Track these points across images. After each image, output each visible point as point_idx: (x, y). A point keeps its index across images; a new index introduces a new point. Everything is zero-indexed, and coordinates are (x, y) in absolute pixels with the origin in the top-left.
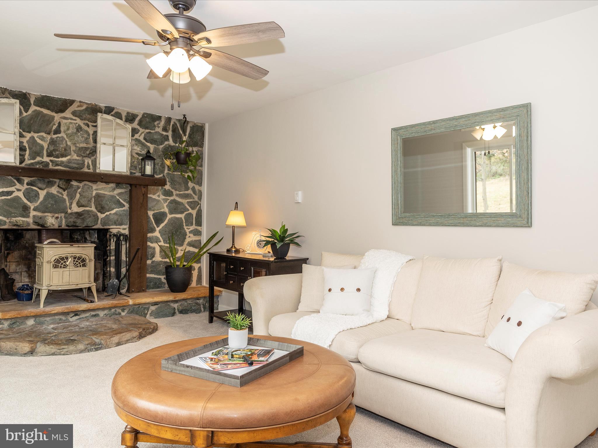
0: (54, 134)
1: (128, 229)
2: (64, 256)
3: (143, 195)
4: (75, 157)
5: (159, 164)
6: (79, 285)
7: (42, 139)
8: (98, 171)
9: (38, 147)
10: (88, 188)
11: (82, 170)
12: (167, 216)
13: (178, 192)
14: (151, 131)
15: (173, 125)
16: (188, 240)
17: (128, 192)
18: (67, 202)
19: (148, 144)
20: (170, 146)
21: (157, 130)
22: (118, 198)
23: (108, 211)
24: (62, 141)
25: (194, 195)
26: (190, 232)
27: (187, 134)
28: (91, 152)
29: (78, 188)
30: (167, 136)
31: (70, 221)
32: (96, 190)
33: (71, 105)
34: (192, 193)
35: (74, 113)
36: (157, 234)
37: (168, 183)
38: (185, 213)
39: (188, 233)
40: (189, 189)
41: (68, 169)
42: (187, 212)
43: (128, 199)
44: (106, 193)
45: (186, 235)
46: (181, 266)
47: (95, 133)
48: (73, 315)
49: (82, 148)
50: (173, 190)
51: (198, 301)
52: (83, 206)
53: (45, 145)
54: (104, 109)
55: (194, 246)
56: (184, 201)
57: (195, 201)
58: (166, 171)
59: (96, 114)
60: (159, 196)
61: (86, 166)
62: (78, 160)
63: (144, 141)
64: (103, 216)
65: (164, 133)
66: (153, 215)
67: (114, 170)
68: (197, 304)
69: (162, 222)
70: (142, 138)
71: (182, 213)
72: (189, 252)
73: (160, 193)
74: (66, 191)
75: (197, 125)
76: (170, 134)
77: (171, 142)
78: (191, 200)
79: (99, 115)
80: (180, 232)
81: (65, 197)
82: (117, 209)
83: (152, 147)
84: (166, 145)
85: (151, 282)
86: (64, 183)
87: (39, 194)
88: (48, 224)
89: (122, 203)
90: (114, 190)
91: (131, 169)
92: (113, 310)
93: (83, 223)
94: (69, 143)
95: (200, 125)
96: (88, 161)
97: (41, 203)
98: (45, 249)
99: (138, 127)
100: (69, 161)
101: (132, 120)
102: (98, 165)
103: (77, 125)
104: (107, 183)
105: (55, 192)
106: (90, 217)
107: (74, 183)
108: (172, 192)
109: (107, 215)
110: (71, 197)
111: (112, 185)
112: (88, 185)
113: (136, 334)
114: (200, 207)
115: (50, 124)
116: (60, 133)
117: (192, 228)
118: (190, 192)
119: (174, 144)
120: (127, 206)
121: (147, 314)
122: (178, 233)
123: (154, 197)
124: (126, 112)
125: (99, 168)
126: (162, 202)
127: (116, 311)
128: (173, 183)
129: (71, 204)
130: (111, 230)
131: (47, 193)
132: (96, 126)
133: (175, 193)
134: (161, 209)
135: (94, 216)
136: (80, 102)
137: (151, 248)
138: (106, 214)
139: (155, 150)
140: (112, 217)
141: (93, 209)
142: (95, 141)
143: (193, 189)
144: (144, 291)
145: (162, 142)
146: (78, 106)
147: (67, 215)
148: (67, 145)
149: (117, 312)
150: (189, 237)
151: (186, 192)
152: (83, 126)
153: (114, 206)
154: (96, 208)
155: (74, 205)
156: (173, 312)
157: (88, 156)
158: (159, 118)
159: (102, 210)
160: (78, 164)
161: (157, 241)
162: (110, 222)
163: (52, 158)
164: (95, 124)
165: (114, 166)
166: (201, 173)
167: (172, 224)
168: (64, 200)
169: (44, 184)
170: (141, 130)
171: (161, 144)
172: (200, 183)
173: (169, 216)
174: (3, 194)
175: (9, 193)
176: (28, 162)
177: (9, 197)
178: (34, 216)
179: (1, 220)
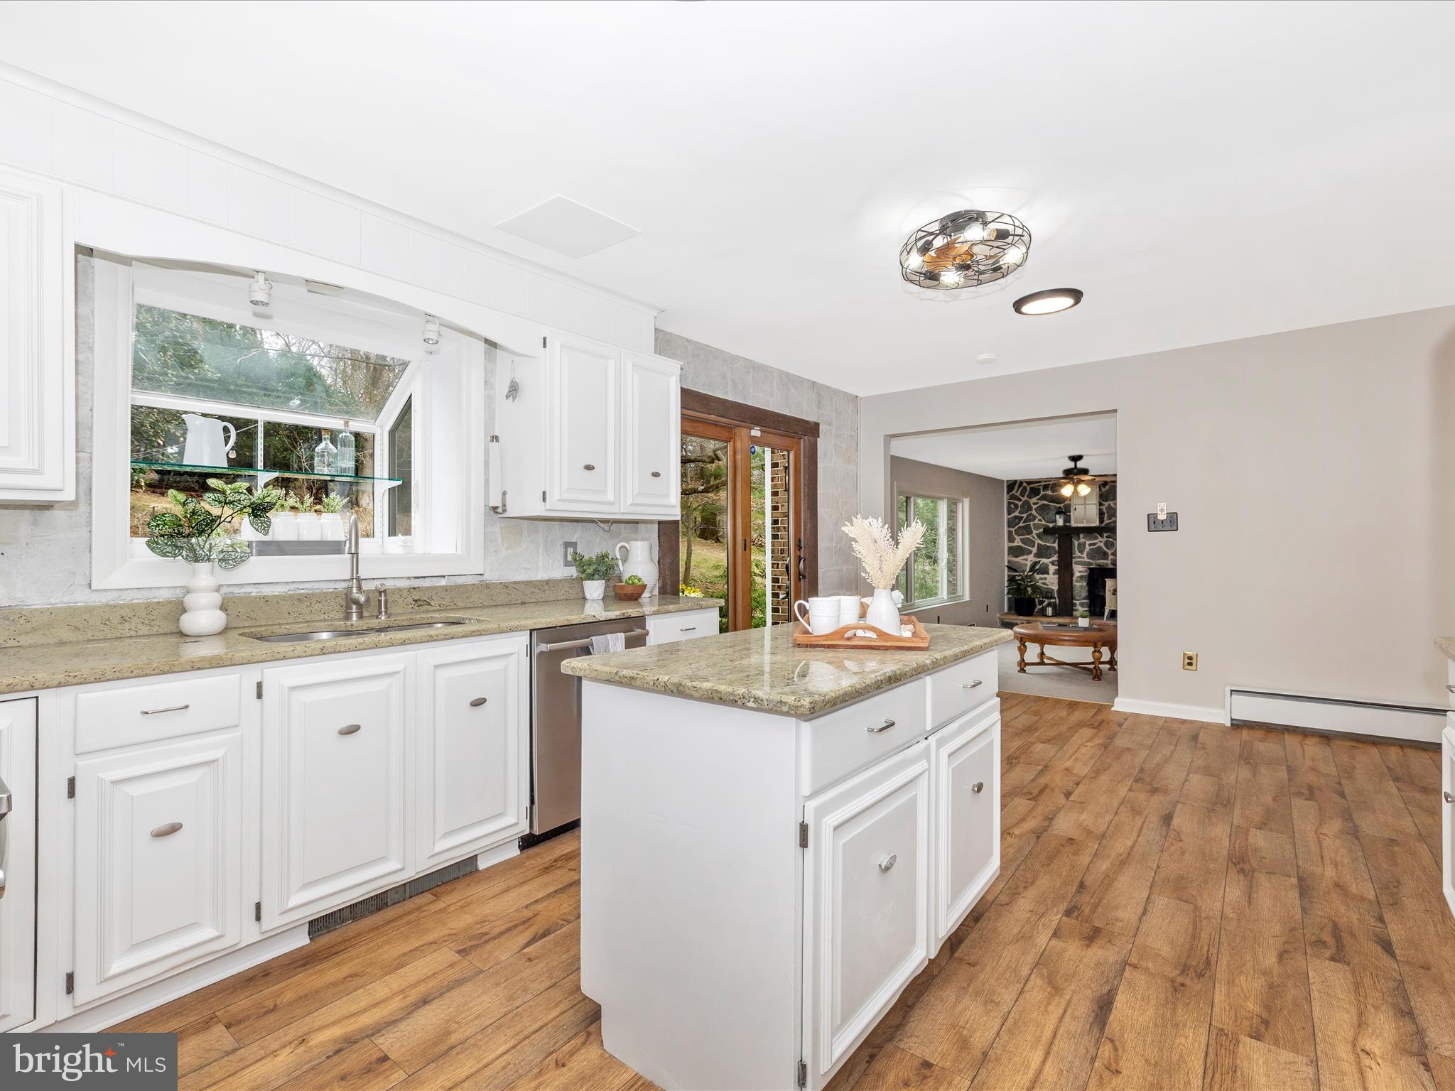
174: (1090, 545)
175: (1094, 544)
176: (1106, 521)
177: (1094, 547)
178: (1111, 560)
179: (1089, 562)
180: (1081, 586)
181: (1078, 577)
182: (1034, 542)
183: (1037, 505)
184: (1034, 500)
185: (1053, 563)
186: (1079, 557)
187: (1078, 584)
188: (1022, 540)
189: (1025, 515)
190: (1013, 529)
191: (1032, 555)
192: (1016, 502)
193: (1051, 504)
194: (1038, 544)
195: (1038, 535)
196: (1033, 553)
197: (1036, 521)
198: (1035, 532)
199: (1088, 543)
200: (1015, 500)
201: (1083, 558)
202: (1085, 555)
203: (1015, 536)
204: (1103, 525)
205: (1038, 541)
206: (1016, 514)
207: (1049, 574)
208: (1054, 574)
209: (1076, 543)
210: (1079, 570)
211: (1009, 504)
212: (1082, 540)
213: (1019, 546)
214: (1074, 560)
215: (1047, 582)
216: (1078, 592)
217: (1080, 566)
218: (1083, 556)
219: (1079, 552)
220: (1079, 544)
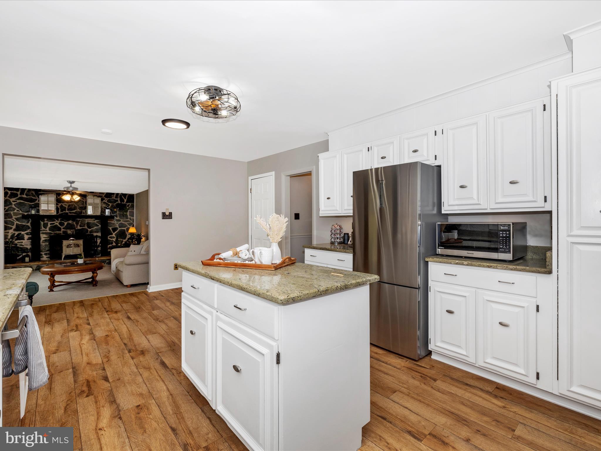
0: (70, 203)
1: (100, 234)
2: (70, 244)
3: (107, 222)
4: (78, 210)
6: (77, 253)
7: (65, 205)
8: (87, 215)
9: (64, 208)
10: (84, 221)
11: (81, 215)
13: (123, 220)
14: (110, 199)
15: (120, 196)
17: (100, 221)
19: (109, 203)
21: (113, 198)
22: (96, 223)
23: (92, 228)
24: (73, 205)
25: (130, 221)
26: (129, 234)
27: (126, 198)
29: (80, 220)
31: (77, 232)
32: (87, 221)
36: (114, 235)
37: (118, 217)
38: (126, 227)
39: (128, 235)
40: (128, 218)
41: (76, 214)
43: (100, 224)
44: (91, 222)
47: (86, 201)
49: (81, 207)
52: (82, 227)
53: (67, 207)
56: (126, 223)
57: (131, 223)
58: (118, 212)
60: (114, 222)
61: (82, 213)
63: (107, 202)
64: (90, 230)
65: (116, 199)
66: (112, 229)
67: (94, 214)
69: (116, 231)
70: (106, 202)
71: (124, 227)
73: (115, 221)
74: (75, 222)
75: (131, 195)
76: (119, 199)
77: (119, 202)
78: (129, 223)
79: (87, 195)
81: (75, 224)
82: (96, 227)
84: (117, 203)
87: (64, 223)
88: (68, 233)
89: (98, 225)
90: (94, 220)
91: (101, 213)
93: (82, 232)
94: (76, 206)
96: (84, 211)
97: (65, 226)
98: (64, 242)
99: (104, 198)
100: (76, 212)
102: (87, 212)
104: (91, 218)
105: (71, 223)
106: (85, 230)
107: (78, 219)
108: (120, 220)
110: (77, 224)
112: (84, 219)
116: (72, 202)
119: (121, 203)
120: (100, 226)
122: (123, 235)
123: (111, 222)
126: (116, 224)
128: (120, 216)
129: (77, 226)
130: (94, 235)
131: (68, 223)
132: (86, 199)
133: (121, 220)
134: (115, 226)
139: (112, 205)
140: (94, 230)
141: (86, 227)
142: (86, 204)
143: (130, 219)
147: (76, 230)
151: (127, 220)
152: (81, 199)
154: (87, 227)
155: (79, 227)
157: (84, 209)
158: (113, 194)
159: (90, 227)
160: (80, 212)
161: (113, 237)
162: (93, 232)
163: (69, 211)
166: (133, 212)
167: (120, 232)
168: (74, 225)
169: (66, 220)
170: (106, 199)
171: (115, 203)
172: (133, 216)
173: (119, 229)
174: (51, 224)
176: (60, 213)
177: (53, 225)
178: (63, 231)
179: (50, 233)
180: (46, 245)
181: (43, 240)
182: (14, 223)
183: (15, 202)
184: (13, 199)
185: (27, 234)
186: (44, 230)
187: (44, 244)
189: (7, 208)
191: (12, 230)
193: (26, 202)
194: (16, 223)
195: (17, 219)
196: (13, 228)
197: (15, 211)
198: (14, 217)
201: (47, 231)
202: (48, 229)
204: (58, 214)
207: (24, 240)
208: (28, 239)
209: (42, 223)
210: (43, 237)
212: (46, 222)
214: (41, 232)
215: (23, 244)
216: (43, 248)
217: (45, 235)
218: (46, 230)
219: (44, 227)
220: (44, 224)
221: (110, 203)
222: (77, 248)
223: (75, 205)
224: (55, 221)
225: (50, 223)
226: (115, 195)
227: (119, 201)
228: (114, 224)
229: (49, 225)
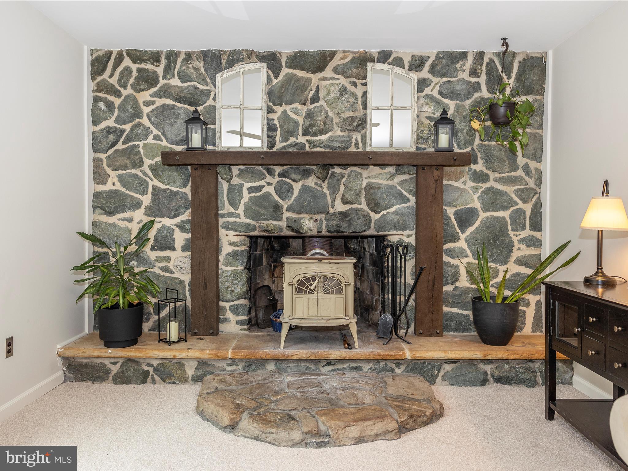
0: (311, 103)
1: (414, 236)
2: (310, 275)
3: (436, 181)
4: (339, 133)
5: (465, 131)
6: (331, 321)
7: (297, 112)
8: (368, 149)
9: (291, 124)
10: (356, 176)
11: (349, 150)
12: (478, 215)
13: (497, 175)
14: (451, 79)
15: (488, 64)
16: (516, 254)
17: (415, 179)
18: (328, 197)
19: (447, 101)
20: (482, 99)
21: (461, 75)
22: (399, 188)
23: (385, 209)
24: (321, 111)
25: (526, 178)
26: (520, 241)
27: (514, 75)
28: (360, 122)
29: (342, 176)
30: (478, 83)
31: (333, 225)
32: (366, 178)
33: (332, 58)
34: (523, 174)
35: (336, 70)
36: (462, 244)
37: (480, 161)
38: (512, 209)
39: (516, 243)
40: (518, 169)
41: (329, 150)
42: (515, 208)
43: (414, 190)
44: (381, 182)
45: (513, 246)
46: (499, 301)
47: (365, 93)
48: (326, 363)
49: (348, 118)
50: (489, 172)
51: (531, 365)
52: (349, 203)
53: (301, 121)
54: (376, 56)
55: (527, 265)
56: (510, 189)
57: (530, 188)
58: (477, 141)
59: (366, 65)
60: (464, 183)
61: (353, 144)
62: (343, 136)
63: (439, 97)
64: (378, 216)
65: (473, 80)
66: (456, 213)
67: (391, 145)
68: (528, 369)
69: (471, 225)
70: (435, 93)
71: (505, 208)
72: (518, 274)
73: (466, 178)
74: (326, 182)
75: (532, 57)
76: (483, 79)
77: (485, 93)
78: (523, 187)
79: (370, 65)
80: (502, 242)
81: (326, 190)
82: (398, 206)
83: (451, 105)
84: (476, 98)
85: (452, 321)
86: (320, 170)
87: (292, 188)
88: (305, 229)
89: (405, 196)
90: (393, 176)
91: (418, 143)
92: (382, 364)
93: (349, 227)
94: (331, 114)
95: (538, 55)
96: (356, 136)
97: (295, 200)
98: (286, 265)
99: (430, 76)
100: (330, 140)
101: (419, 66)
102: (368, 141)
103: (340, 86)
104: (383, 165)
105: (312, 185)
106: (359, 218)
107: (337, 170)
108: (487, 176)
109: (383, 215)
110: (334, 190)
111: (391, 169)
112: (356, 171)
113: (393, 425)
114: (539, 198)
115: (306, 90)
116: (318, 101)
117: (523, 234)
118: (520, 173)
119: (490, 95)
120: (413, 199)
121: (437, 376)
122: (498, 243)
123: (456, 184)
124: (410, 56)
125: (370, 145)
126: (470, 191)
127: (386, 365)
128: (488, 159)
129: (334, 200)
130: (389, 238)
131: (303, 186)
132: (365, 84)
133: (492, 176)
134: (468, 204)
135: (364, 216)
136: (344, 52)
137: (451, 266)
138: (382, 213)
139: (458, 109)
140: (390, 218)
141: (364, 206)
142: (365, 107)
143: (526, 169)
144: (439, 334)
145: (469, 93)
146: (342, 59)
147: (328, 216)
148: (327, 116)
149: (388, 368)
150: (519, 249)
151: (513, 174)
152: (349, 86)
153: (393, 201)
154: (368, 205)
155: (338, 202)
156: (482, 378)
157: (356, 129)
158: (464, 55)
159: (375, 206)
160: (342, 142)
161: (461, 254)
162: (387, 226)
163: (309, 138)
164: (364, 81)
165: (391, 140)
166: (539, 140)
167: (487, 228)
168: (325, 195)
169: (299, 174)
170: (435, 80)
171: (468, 99)
172: (538, 156)
173: (483, 215)
174: (250, 190)
175: (258, 189)
176: (279, 145)
177: (258, 194)
178: (288, 219)
179: (248, 225)
180: (235, 274)
181: (228, 254)
182: (147, 184)
183: (151, 108)
184: (145, 96)
185: (181, 227)
186: (230, 215)
187: (229, 268)
188: (121, 178)
189: (127, 127)
190: (103, 156)
191: (142, 211)
192: (110, 98)
193: (179, 105)
194: (154, 188)
195: (154, 169)
196: (143, 206)
197: (150, 140)
198: (148, 162)
199: (247, 185)
200: (107, 92)
201: (238, 216)
202: (241, 210)
203: (109, 170)
204: (271, 150)
205: (153, 182)
206: (110, 123)
207: (174, 249)
208: (184, 249)
209: (225, 186)
210: (228, 241)
211: (96, 100)
212: (236, 181)
213: (115, 192)
214: (221, 221)
215: (171, 265)
216: (228, 284)
217: (232, 233)
218: (237, 212)
219: (231, 204)
220: (231, 189)
221: (451, 99)
222: (333, 296)
223: (327, 112)
224: (261, 177)
225: (248, 185)
226: (469, 63)
227: (484, 87)
228: (463, 191)
229: (246, 196)
